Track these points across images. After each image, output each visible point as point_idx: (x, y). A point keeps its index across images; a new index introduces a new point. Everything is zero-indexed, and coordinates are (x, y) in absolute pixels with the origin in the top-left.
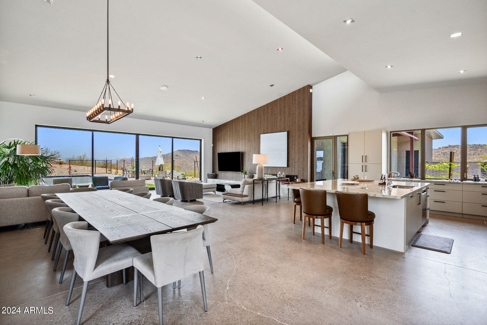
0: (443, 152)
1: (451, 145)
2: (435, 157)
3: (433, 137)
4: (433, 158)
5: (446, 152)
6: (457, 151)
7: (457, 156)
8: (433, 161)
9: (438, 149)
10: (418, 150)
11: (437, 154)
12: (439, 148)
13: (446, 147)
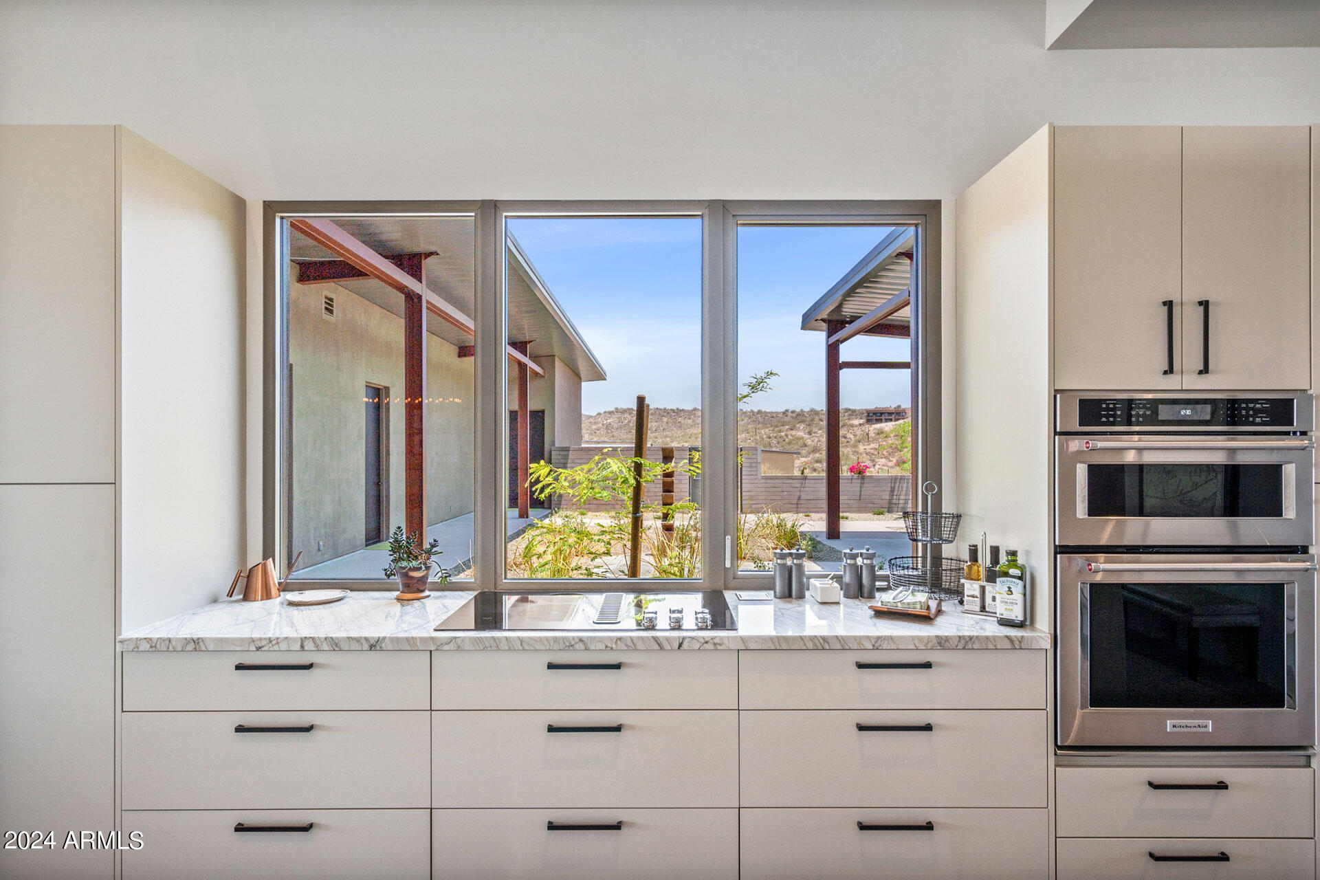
0: (605, 422)
1: (619, 408)
2: (592, 435)
3: (583, 375)
4: (586, 437)
5: (610, 424)
6: (629, 422)
7: (630, 432)
8: (583, 446)
9: (595, 417)
10: (543, 408)
11: (594, 427)
12: (598, 414)
13: (611, 413)
